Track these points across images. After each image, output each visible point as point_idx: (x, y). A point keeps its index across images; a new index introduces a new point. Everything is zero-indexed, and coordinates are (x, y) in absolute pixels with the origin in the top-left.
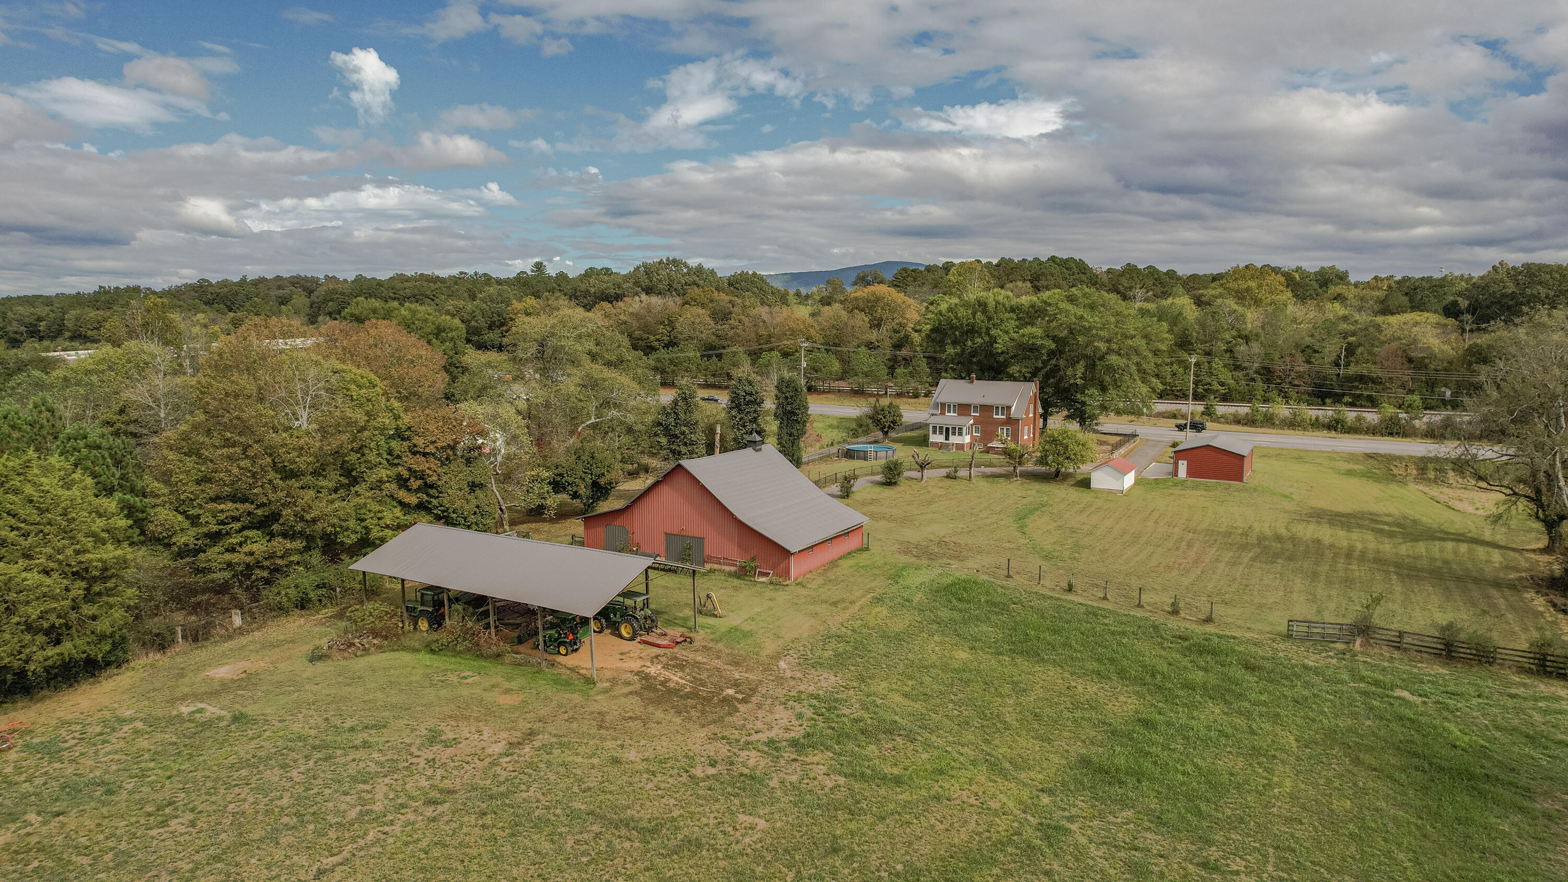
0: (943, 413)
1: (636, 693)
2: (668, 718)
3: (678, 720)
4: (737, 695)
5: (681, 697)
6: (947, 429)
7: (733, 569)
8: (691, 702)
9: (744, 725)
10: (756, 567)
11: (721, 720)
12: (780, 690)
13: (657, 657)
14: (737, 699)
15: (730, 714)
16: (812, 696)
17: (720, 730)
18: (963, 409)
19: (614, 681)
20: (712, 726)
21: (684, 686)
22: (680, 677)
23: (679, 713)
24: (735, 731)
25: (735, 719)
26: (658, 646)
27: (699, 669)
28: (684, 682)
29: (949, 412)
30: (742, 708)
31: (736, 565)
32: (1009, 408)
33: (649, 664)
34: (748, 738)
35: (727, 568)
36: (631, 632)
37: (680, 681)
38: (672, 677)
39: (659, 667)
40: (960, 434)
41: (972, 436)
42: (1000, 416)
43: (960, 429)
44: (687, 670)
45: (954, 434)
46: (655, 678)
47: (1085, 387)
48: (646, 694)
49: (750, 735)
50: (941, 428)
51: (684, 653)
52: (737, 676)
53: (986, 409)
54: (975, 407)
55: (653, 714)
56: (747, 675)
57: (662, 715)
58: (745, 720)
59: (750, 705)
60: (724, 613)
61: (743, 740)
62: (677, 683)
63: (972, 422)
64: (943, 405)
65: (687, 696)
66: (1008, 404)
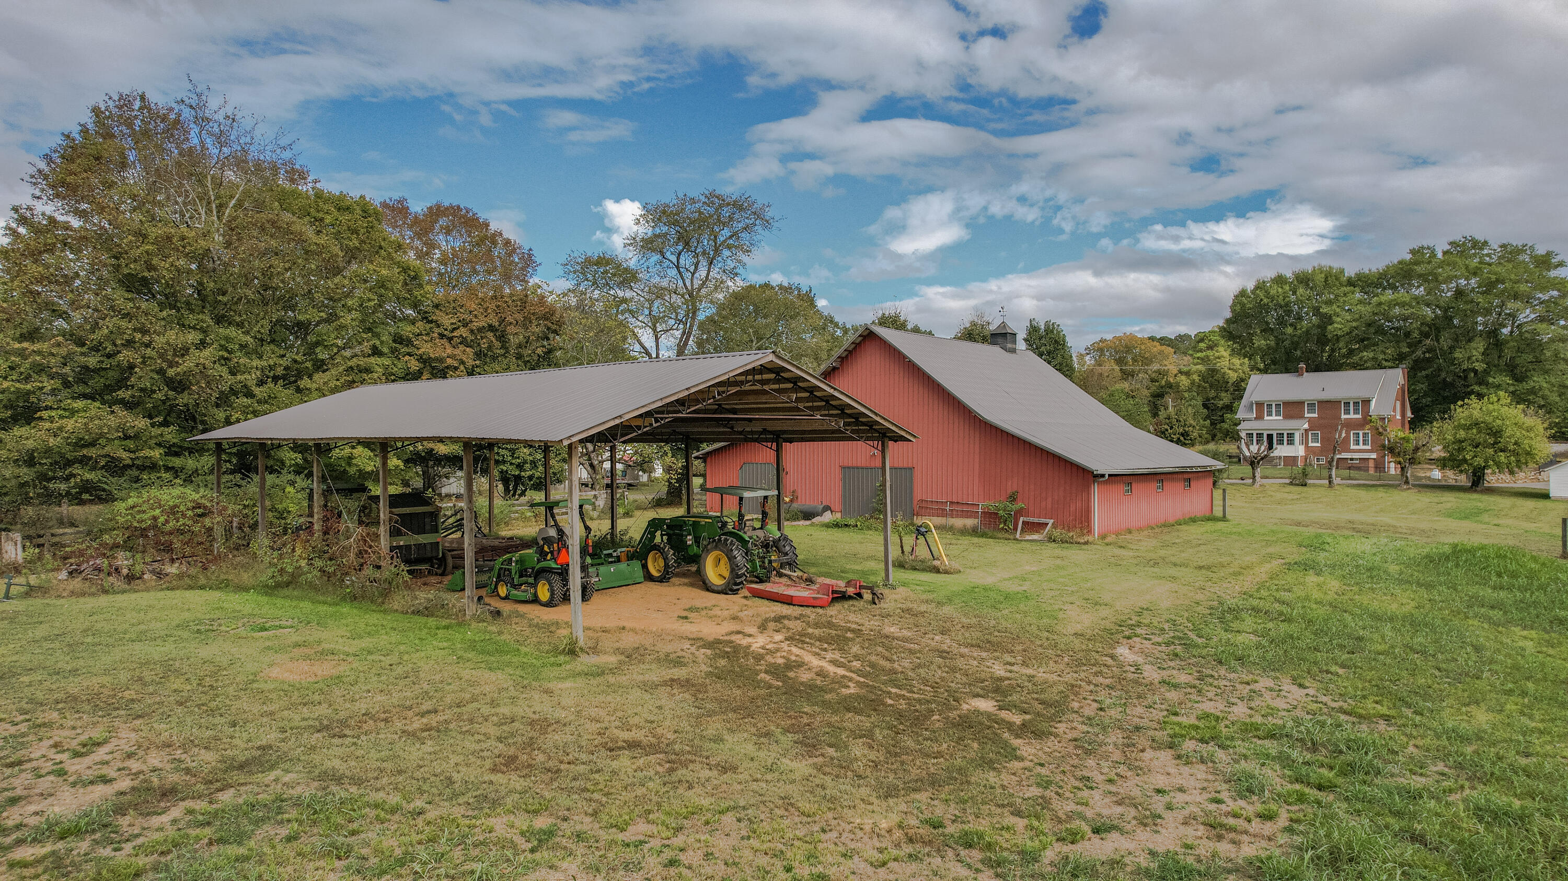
0: (1259, 417)
1: (685, 684)
2: (767, 756)
3: (802, 767)
4: (1004, 714)
5: (825, 704)
6: (1270, 437)
7: (970, 522)
8: (852, 720)
9: (1045, 803)
10: (1019, 513)
11: (958, 776)
12: (1139, 710)
13: (778, 619)
14: (1010, 726)
15: (990, 765)
16: (1249, 730)
17: (954, 809)
18: (1292, 409)
19: (632, 656)
20: (923, 796)
21: (841, 682)
22: (834, 662)
23: (809, 746)
24: (1011, 820)
25: (1006, 778)
26: (788, 601)
27: (888, 649)
28: (841, 671)
29: (1270, 414)
30: (1027, 748)
31: (973, 515)
32: (1367, 402)
33: (753, 630)
34: (1066, 849)
35: (959, 522)
36: (727, 574)
37: (832, 669)
38: (808, 658)
39: (779, 637)
40: (1291, 442)
41: (1307, 447)
42: (1352, 416)
43: (1291, 436)
44: (855, 649)
45: (1281, 442)
46: (758, 658)
47: (1486, 372)
48: (718, 689)
49: (1074, 837)
50: (1260, 435)
51: (852, 617)
52: (999, 670)
53: (1329, 406)
54: (1311, 405)
55: (718, 739)
56: (1029, 671)
57: (750, 748)
58: (1045, 784)
59: (1051, 744)
60: (956, 565)
61: (1049, 855)
62: (821, 673)
63: (1306, 426)
64: (1260, 405)
65: (847, 705)
66: (1365, 395)
